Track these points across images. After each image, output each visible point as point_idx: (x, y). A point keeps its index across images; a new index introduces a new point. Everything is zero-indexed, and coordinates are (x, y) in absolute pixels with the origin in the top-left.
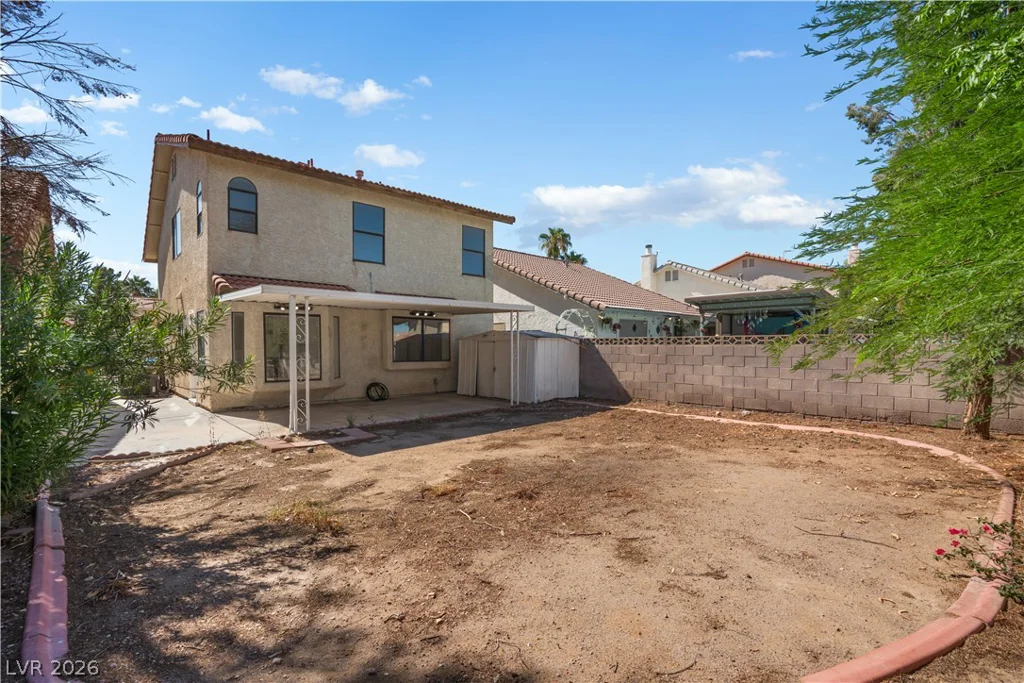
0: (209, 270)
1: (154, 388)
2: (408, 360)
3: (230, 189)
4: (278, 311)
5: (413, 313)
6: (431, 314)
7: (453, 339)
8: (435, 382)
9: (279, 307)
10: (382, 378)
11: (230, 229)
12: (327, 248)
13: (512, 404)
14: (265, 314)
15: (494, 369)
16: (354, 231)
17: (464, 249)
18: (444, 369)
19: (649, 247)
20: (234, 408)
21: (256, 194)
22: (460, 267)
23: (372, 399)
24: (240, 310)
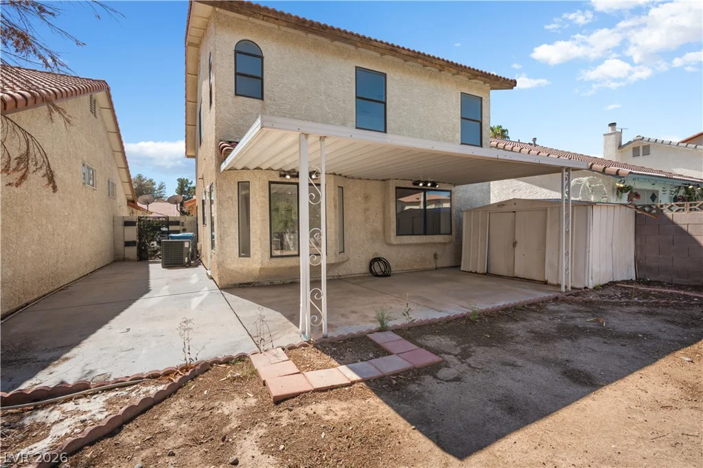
0: (216, 138)
1: (186, 259)
2: (413, 234)
3: (237, 52)
4: (283, 180)
5: (416, 183)
6: (434, 184)
7: (454, 212)
8: (435, 256)
9: (284, 176)
10: (384, 252)
11: (236, 94)
12: (330, 116)
13: (563, 289)
14: (270, 183)
15: (515, 244)
16: (357, 97)
17: (462, 118)
18: (445, 244)
19: (613, 125)
20: (241, 284)
21: (262, 58)
22: (458, 136)
23: (377, 275)
24: (246, 179)
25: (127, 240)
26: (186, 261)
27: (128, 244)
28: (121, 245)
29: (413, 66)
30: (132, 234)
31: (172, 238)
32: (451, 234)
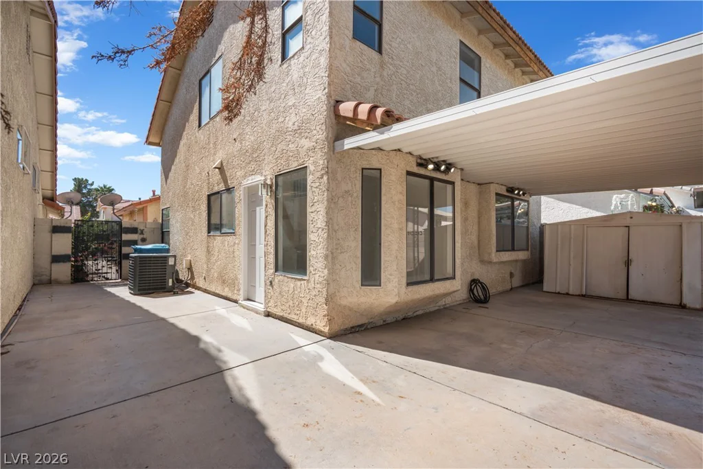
0: (329, 97)
1: (170, 281)
6: (524, 193)
8: (511, 275)
9: (422, 165)
10: (478, 272)
11: (353, 37)
14: (408, 174)
15: (629, 262)
16: (460, 79)
24: (375, 165)
25: (54, 253)
26: (170, 284)
27: (56, 259)
28: (45, 260)
29: (498, 55)
30: (64, 244)
31: (141, 251)
32: (528, 250)
